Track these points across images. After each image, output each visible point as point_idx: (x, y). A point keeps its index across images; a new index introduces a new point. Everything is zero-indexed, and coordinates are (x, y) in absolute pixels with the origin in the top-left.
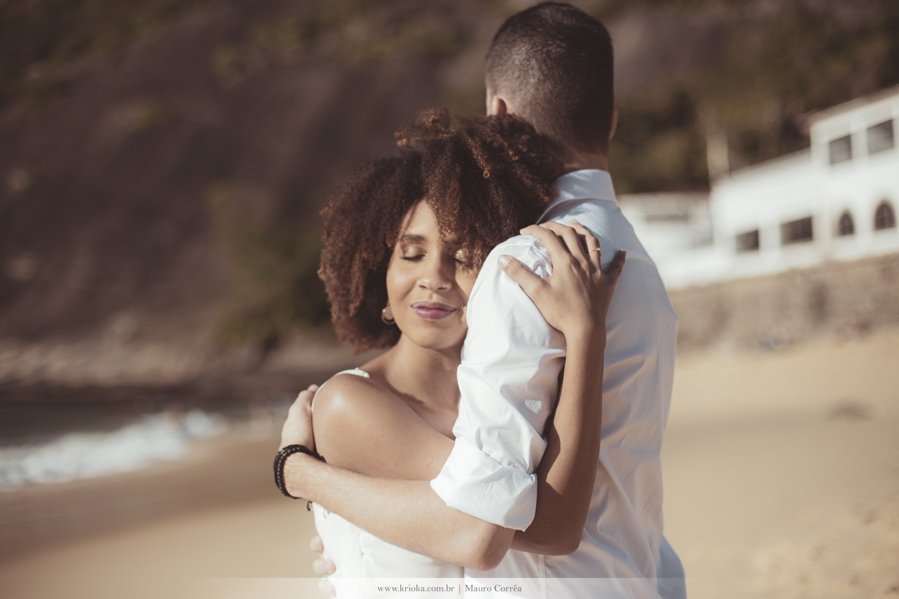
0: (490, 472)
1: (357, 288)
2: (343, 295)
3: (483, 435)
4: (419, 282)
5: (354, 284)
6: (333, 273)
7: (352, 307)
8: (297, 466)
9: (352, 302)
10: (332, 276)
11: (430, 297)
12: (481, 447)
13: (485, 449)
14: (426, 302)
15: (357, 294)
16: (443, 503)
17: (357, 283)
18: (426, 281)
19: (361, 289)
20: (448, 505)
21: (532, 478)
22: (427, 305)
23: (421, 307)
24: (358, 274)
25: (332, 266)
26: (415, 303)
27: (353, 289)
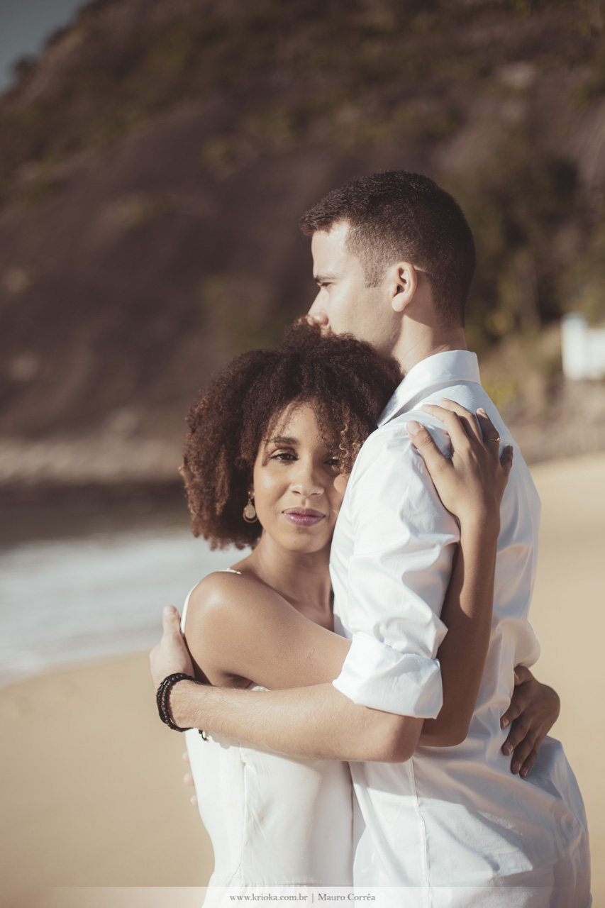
0: (393, 664)
1: (223, 487)
2: (207, 493)
3: (382, 629)
4: (292, 488)
5: (220, 483)
6: (197, 470)
7: (218, 506)
8: (183, 693)
9: (218, 501)
10: (196, 473)
11: (304, 503)
12: (382, 640)
13: (387, 642)
14: (299, 509)
15: (223, 493)
16: (349, 701)
17: (223, 482)
18: (300, 487)
19: (226, 488)
20: (355, 702)
21: (437, 664)
22: (300, 512)
23: (294, 514)
24: (223, 473)
25: (196, 463)
26: (287, 510)
27: (218, 488)
